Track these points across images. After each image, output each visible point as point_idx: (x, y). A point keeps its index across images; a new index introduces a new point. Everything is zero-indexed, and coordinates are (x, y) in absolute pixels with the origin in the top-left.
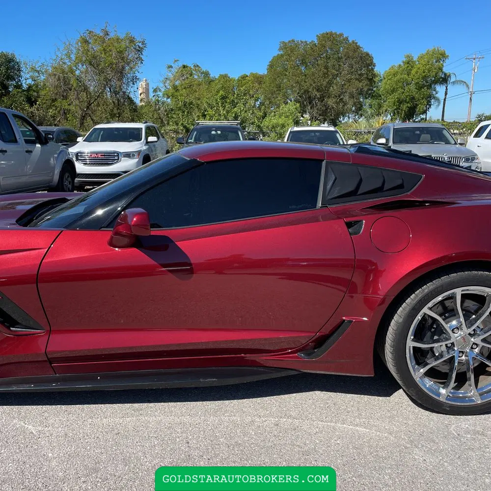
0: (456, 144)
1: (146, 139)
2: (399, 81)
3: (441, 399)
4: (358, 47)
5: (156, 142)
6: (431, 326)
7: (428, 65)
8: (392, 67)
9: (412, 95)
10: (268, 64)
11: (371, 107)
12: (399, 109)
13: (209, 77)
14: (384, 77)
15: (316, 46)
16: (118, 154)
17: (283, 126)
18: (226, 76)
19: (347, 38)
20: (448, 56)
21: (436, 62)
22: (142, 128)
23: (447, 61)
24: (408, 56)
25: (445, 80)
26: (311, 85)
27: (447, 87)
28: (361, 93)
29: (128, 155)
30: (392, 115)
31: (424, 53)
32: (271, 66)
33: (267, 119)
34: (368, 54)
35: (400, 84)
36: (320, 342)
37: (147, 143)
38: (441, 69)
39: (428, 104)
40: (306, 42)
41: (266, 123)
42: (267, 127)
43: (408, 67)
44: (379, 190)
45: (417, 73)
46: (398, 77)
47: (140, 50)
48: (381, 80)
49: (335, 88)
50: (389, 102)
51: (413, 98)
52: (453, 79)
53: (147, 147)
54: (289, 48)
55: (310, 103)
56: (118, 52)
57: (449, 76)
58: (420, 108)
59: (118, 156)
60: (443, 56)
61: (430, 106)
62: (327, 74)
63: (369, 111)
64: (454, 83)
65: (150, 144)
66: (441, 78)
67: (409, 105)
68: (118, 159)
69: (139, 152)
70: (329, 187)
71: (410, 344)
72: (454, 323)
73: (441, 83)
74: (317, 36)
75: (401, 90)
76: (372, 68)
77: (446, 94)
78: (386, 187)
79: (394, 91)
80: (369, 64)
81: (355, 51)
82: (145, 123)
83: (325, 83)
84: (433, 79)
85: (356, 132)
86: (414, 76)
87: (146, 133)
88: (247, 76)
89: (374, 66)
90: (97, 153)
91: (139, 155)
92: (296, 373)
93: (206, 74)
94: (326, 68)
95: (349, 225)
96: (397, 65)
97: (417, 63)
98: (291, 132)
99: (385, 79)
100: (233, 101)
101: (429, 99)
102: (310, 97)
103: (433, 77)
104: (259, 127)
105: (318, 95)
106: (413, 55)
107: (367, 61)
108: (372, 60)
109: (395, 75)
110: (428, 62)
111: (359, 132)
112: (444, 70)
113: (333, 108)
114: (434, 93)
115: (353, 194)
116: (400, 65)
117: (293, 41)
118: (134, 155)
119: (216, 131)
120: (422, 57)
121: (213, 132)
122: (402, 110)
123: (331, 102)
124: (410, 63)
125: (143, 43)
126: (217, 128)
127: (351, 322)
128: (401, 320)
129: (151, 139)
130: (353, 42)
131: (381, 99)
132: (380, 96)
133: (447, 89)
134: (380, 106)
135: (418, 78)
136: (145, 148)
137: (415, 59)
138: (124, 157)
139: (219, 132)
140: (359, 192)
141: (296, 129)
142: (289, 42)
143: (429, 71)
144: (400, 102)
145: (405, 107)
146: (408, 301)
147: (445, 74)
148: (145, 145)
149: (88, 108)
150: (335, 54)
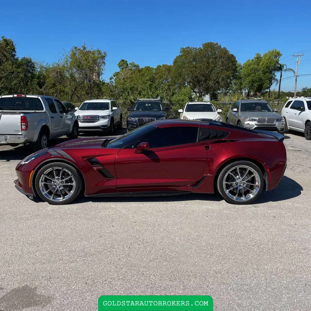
0: (273, 111)
1: (112, 108)
2: (252, 69)
3: (234, 199)
4: (227, 51)
5: (116, 110)
6: (231, 178)
7: (270, 59)
8: (248, 61)
9: (260, 78)
10: (174, 60)
11: (236, 85)
12: (253, 86)
13: (139, 68)
14: (243, 67)
15: (202, 50)
16: (98, 117)
17: (183, 100)
18: (149, 67)
19: (220, 46)
20: (281, 55)
21: (275, 58)
22: (109, 103)
23: (281, 57)
24: (258, 54)
25: (280, 68)
26: (199, 73)
27: (281, 73)
28: (228, 77)
29: (103, 117)
30: (248, 89)
31: (267, 53)
32: (175, 62)
33: (174, 96)
34: (232, 56)
35: (253, 71)
36: (197, 183)
37: (112, 110)
38: (277, 62)
39: (270, 83)
40: (196, 48)
41: (174, 98)
42: (175, 101)
43: (258, 61)
44: (215, 137)
45: (263, 64)
46: (252, 66)
47: (103, 57)
48: (242, 68)
49: (214, 75)
50: (246, 82)
51: (261, 79)
52: (285, 68)
53: (112, 113)
54: (186, 52)
55: (198, 84)
56: (93, 60)
57: (283, 66)
58: (265, 85)
59: (98, 118)
60: (278, 54)
61: (272, 84)
62: (209, 66)
63: (235, 87)
64: (286, 70)
65: (113, 111)
66: (278, 67)
67: (258, 83)
68: (99, 119)
69: (109, 116)
70: (200, 136)
71: (224, 183)
72: (238, 177)
73: (278, 70)
74: (203, 44)
75: (253, 75)
76: (235, 64)
77: (281, 77)
78: (218, 136)
79: (249, 75)
80: (233, 61)
81: (225, 54)
82: (110, 100)
83: (207, 72)
84: (273, 68)
85: (223, 104)
86: (261, 66)
87: (111, 105)
88: (161, 66)
89: (236, 62)
90: (87, 116)
91: (109, 117)
92: (191, 193)
93: (137, 66)
94: (208, 63)
95: (206, 147)
96: (251, 59)
97: (263, 58)
98: (187, 105)
99: (244, 68)
100: (156, 87)
101: (271, 80)
102: (198, 80)
103: (273, 67)
104: (170, 100)
105: (203, 79)
106: (260, 54)
107: (231, 59)
108: (235, 59)
109: (249, 65)
110: (270, 58)
111: (224, 104)
112: (280, 62)
113: (212, 86)
114: (274, 76)
115: (207, 138)
116: (253, 60)
117: (189, 47)
118: (106, 117)
119: (148, 104)
120: (265, 55)
121: (147, 105)
122: (254, 86)
123: (211, 83)
124: (259, 58)
125: (105, 53)
126: (149, 103)
127: (206, 176)
128: (221, 175)
129: (114, 108)
130: (224, 48)
131: (242, 80)
132: (241, 78)
133: (281, 74)
134: (241, 84)
135: (264, 68)
136: (111, 113)
137: (262, 56)
138: (101, 118)
139: (150, 105)
140: (210, 137)
141: (190, 103)
142: (186, 48)
143: (270, 63)
144: (253, 82)
145: (256, 85)
146: (224, 169)
147: (280, 65)
148: (111, 112)
149: (75, 90)
150: (213, 55)
